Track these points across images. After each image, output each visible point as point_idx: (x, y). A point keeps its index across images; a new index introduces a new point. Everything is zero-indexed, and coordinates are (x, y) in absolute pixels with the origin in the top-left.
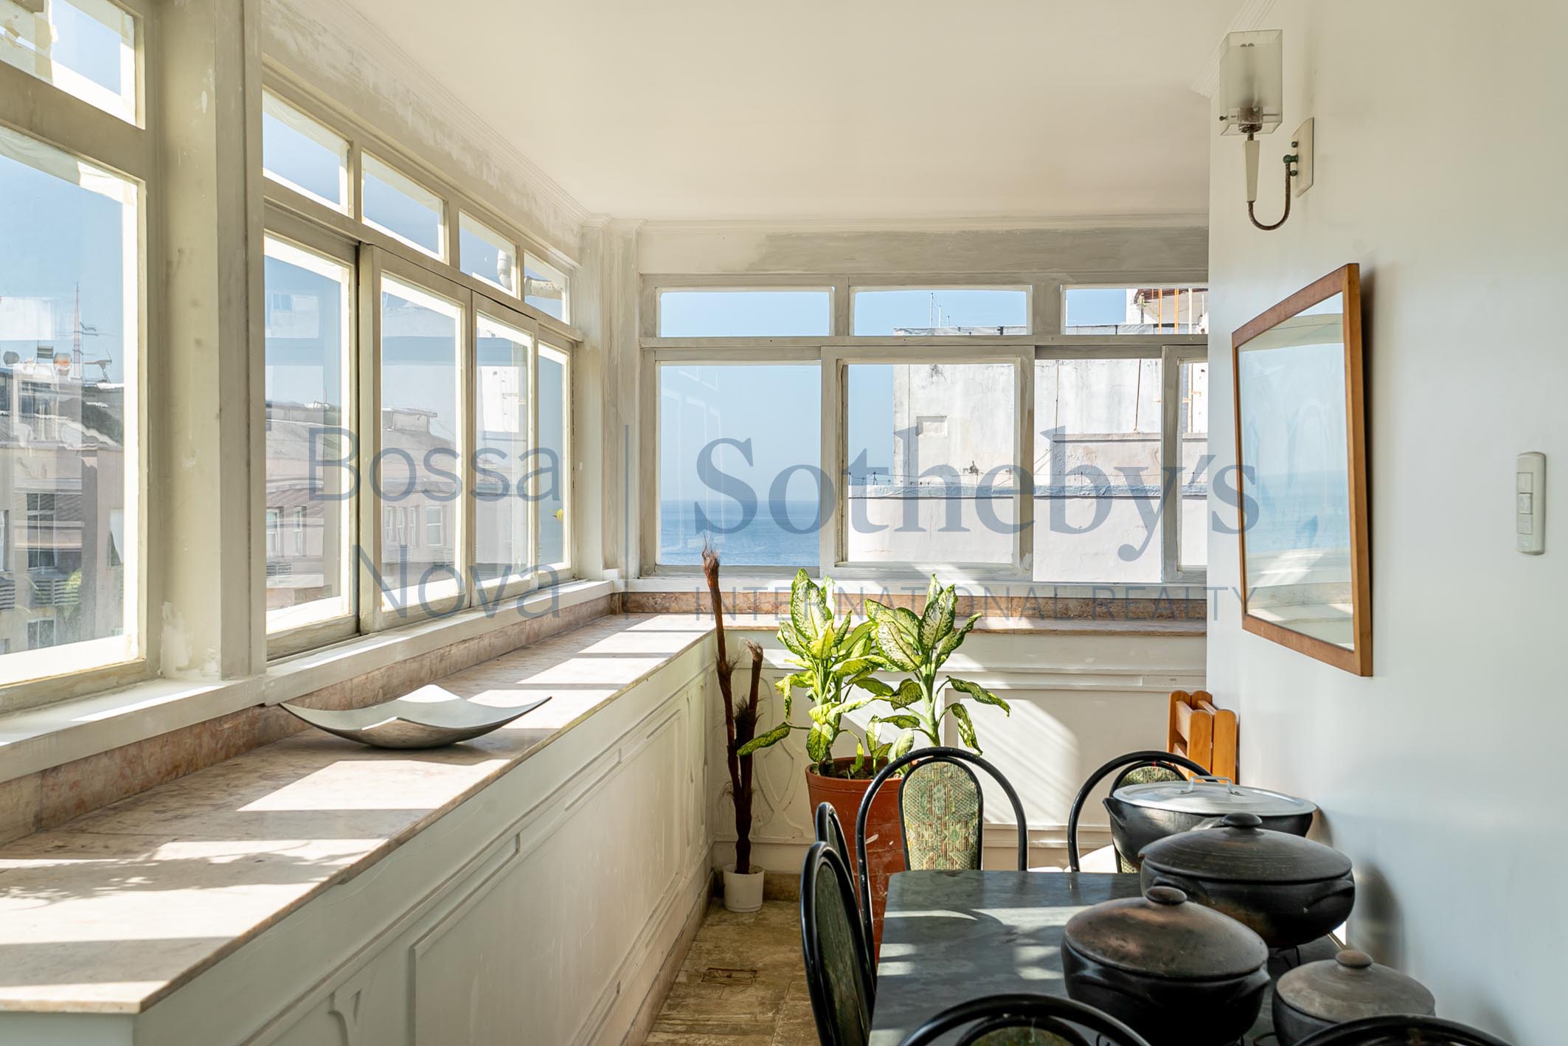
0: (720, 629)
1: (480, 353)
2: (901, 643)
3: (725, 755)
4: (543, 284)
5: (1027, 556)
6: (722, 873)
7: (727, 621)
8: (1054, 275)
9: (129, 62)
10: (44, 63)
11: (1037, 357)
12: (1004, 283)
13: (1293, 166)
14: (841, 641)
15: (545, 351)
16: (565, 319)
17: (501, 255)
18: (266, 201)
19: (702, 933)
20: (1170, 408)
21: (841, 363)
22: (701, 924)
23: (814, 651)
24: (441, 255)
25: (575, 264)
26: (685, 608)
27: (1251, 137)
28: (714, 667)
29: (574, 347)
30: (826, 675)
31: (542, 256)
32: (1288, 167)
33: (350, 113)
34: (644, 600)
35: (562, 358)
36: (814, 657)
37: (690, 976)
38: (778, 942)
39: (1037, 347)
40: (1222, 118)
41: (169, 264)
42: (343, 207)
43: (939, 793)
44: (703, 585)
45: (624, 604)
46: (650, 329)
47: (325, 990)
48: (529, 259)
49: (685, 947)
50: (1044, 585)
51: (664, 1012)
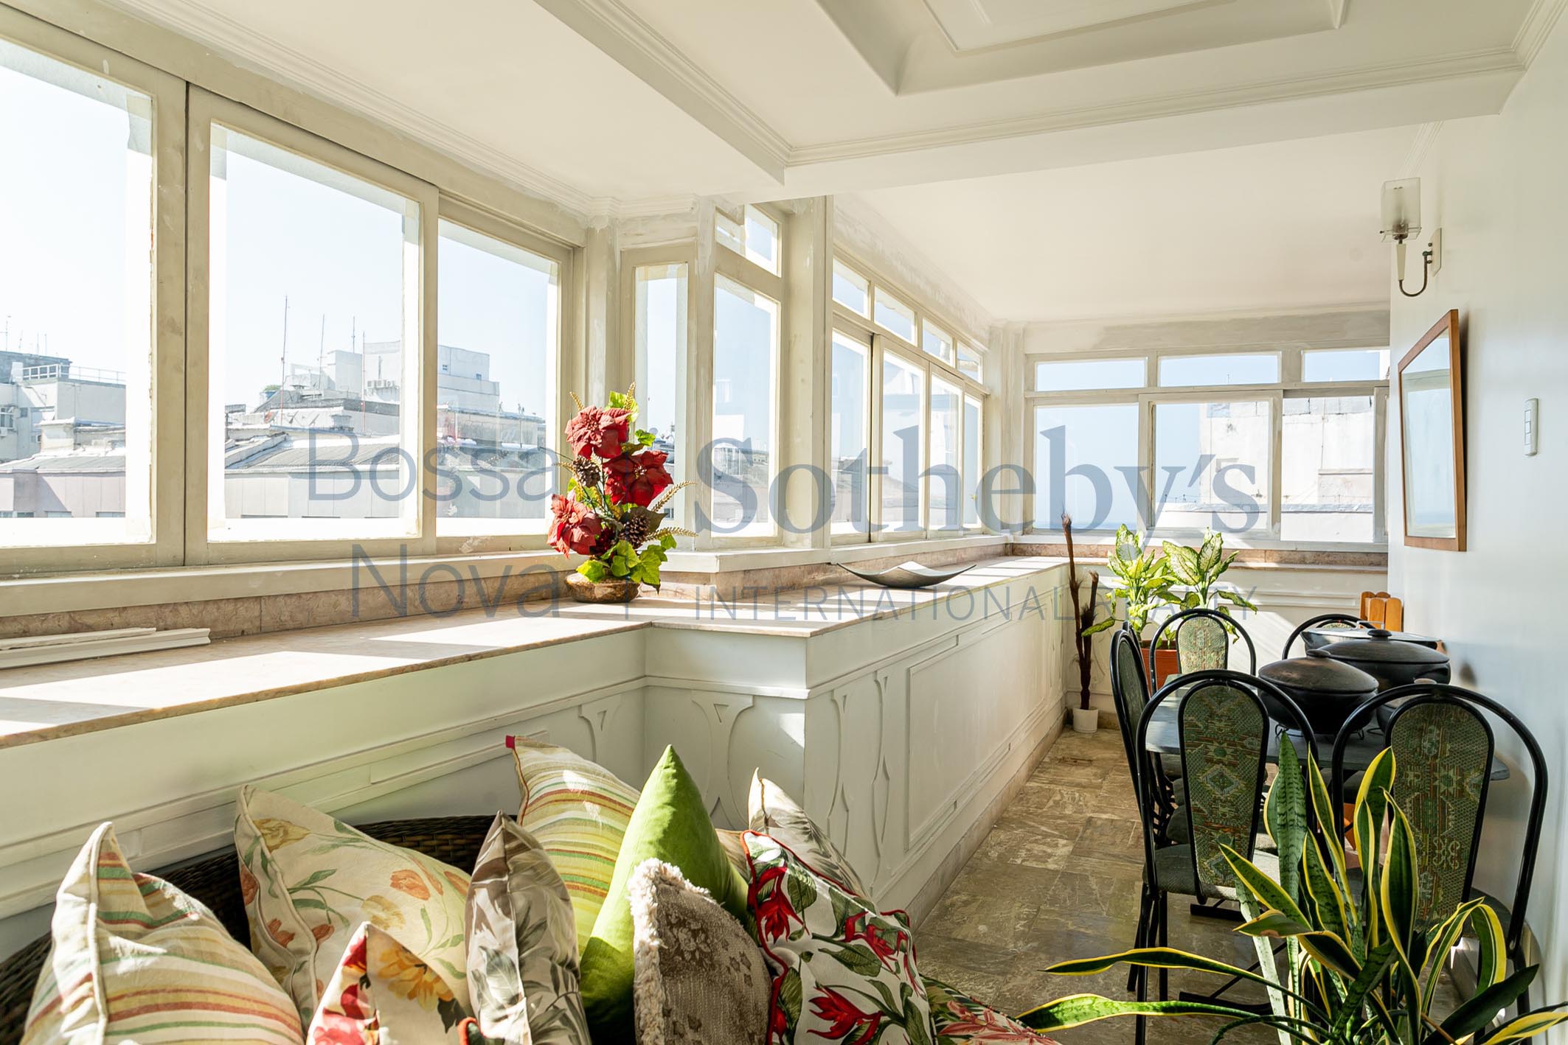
0: (1072, 565)
1: (933, 404)
2: (1186, 568)
3: (1074, 637)
4: (967, 363)
5: (1277, 524)
6: (1072, 710)
7: (1075, 560)
8: (1299, 344)
9: (775, 245)
10: (743, 248)
11: (1284, 397)
12: (1262, 351)
13: (1429, 258)
14: (1148, 568)
15: (969, 400)
16: (980, 381)
17: (943, 346)
18: (834, 313)
19: (1059, 740)
20: (1380, 429)
21: (1151, 404)
22: (1059, 736)
23: (1131, 574)
24: (913, 341)
25: (986, 349)
26: (1050, 553)
27: (1401, 242)
28: (1069, 586)
29: (985, 397)
30: (1138, 589)
31: (968, 344)
32: (1426, 258)
33: (870, 265)
34: (1025, 548)
35: (978, 404)
36: (1130, 577)
37: (1051, 759)
38: (1106, 749)
39: (1284, 391)
40: (1381, 232)
41: (790, 342)
42: (866, 315)
43: (1201, 635)
44: (1062, 539)
45: (1013, 550)
46: (1030, 386)
47: (872, 668)
48: (959, 345)
49: (1047, 745)
50: (1288, 543)
51: (1036, 773)
